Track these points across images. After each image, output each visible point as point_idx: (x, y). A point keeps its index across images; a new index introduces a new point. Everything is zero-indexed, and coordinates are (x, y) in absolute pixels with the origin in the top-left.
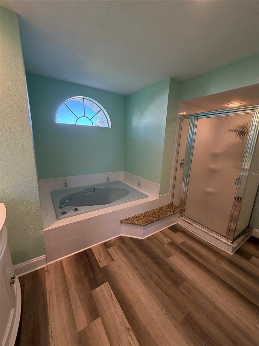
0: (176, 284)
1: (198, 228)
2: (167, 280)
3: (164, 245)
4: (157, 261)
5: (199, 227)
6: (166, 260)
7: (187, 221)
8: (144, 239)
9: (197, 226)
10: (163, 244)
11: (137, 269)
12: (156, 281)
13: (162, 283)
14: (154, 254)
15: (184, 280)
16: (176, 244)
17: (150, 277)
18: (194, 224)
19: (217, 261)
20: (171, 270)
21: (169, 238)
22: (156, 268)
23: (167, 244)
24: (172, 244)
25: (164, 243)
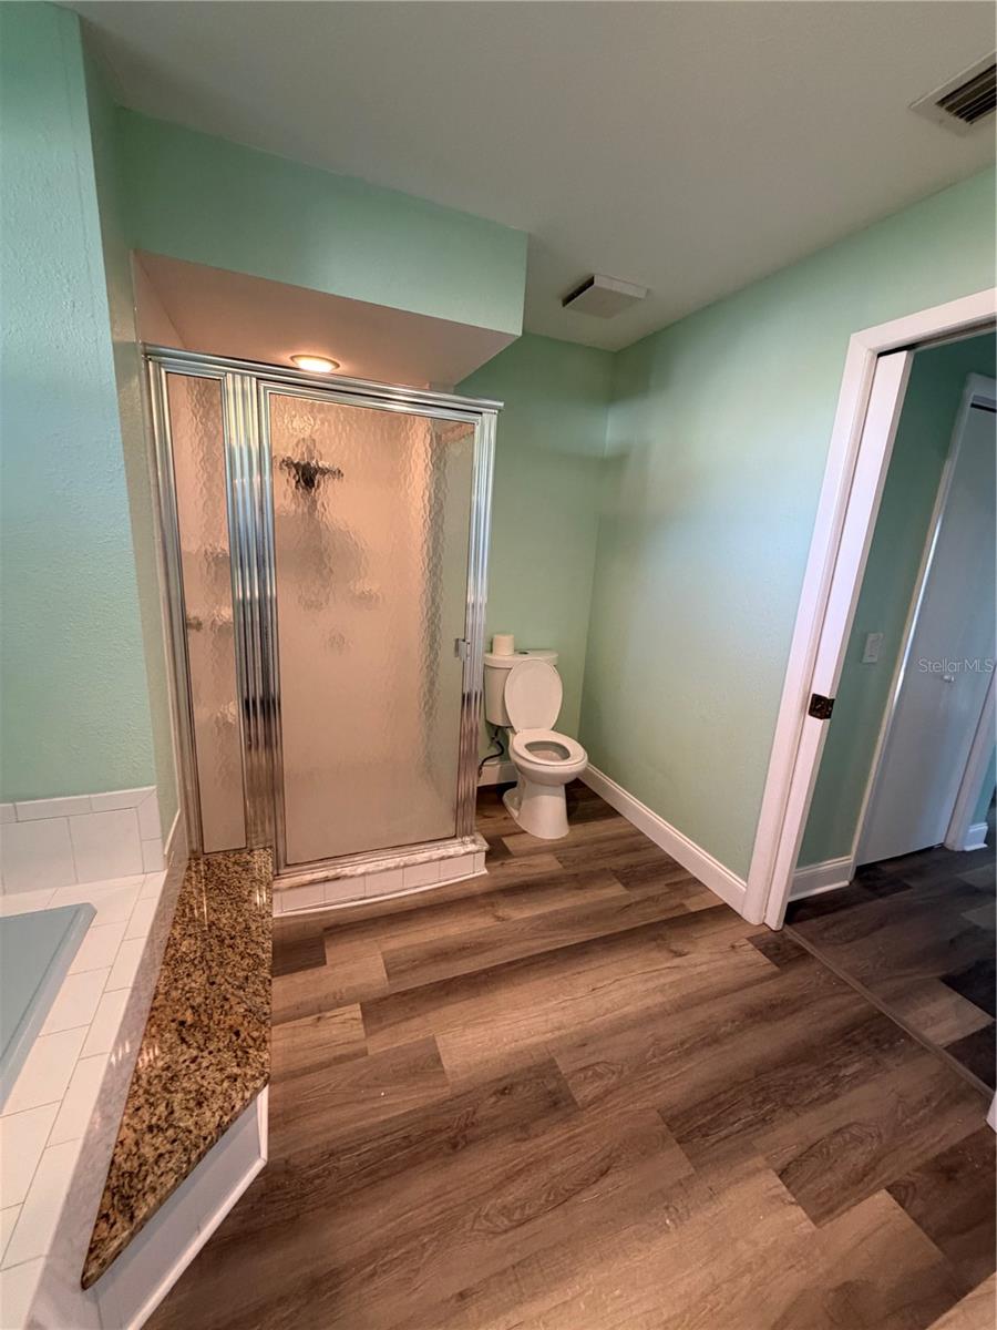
0: (564, 1104)
1: (373, 873)
2: (547, 1137)
3: (370, 1053)
4: (444, 1136)
5: (370, 867)
6: (447, 1089)
7: (315, 876)
8: (270, 1153)
9: (361, 869)
10: (356, 1055)
11: (462, 1296)
12: (544, 1197)
13: (557, 1168)
14: (402, 1133)
15: (552, 1063)
16: (380, 995)
17: (521, 1224)
18: (347, 871)
19: (498, 918)
20: (503, 1092)
21: (339, 1006)
22: (481, 1164)
23: (369, 1034)
24: (376, 1010)
25: (356, 1047)
